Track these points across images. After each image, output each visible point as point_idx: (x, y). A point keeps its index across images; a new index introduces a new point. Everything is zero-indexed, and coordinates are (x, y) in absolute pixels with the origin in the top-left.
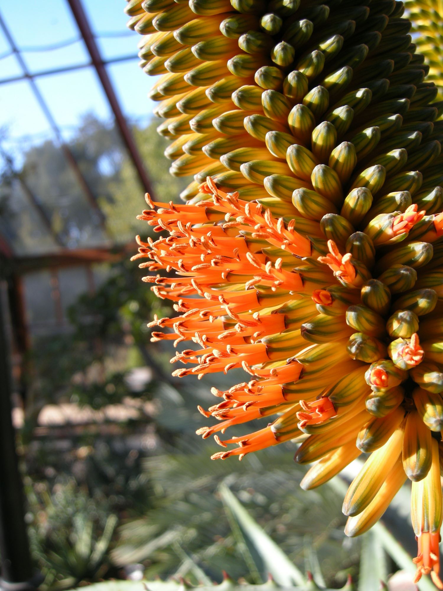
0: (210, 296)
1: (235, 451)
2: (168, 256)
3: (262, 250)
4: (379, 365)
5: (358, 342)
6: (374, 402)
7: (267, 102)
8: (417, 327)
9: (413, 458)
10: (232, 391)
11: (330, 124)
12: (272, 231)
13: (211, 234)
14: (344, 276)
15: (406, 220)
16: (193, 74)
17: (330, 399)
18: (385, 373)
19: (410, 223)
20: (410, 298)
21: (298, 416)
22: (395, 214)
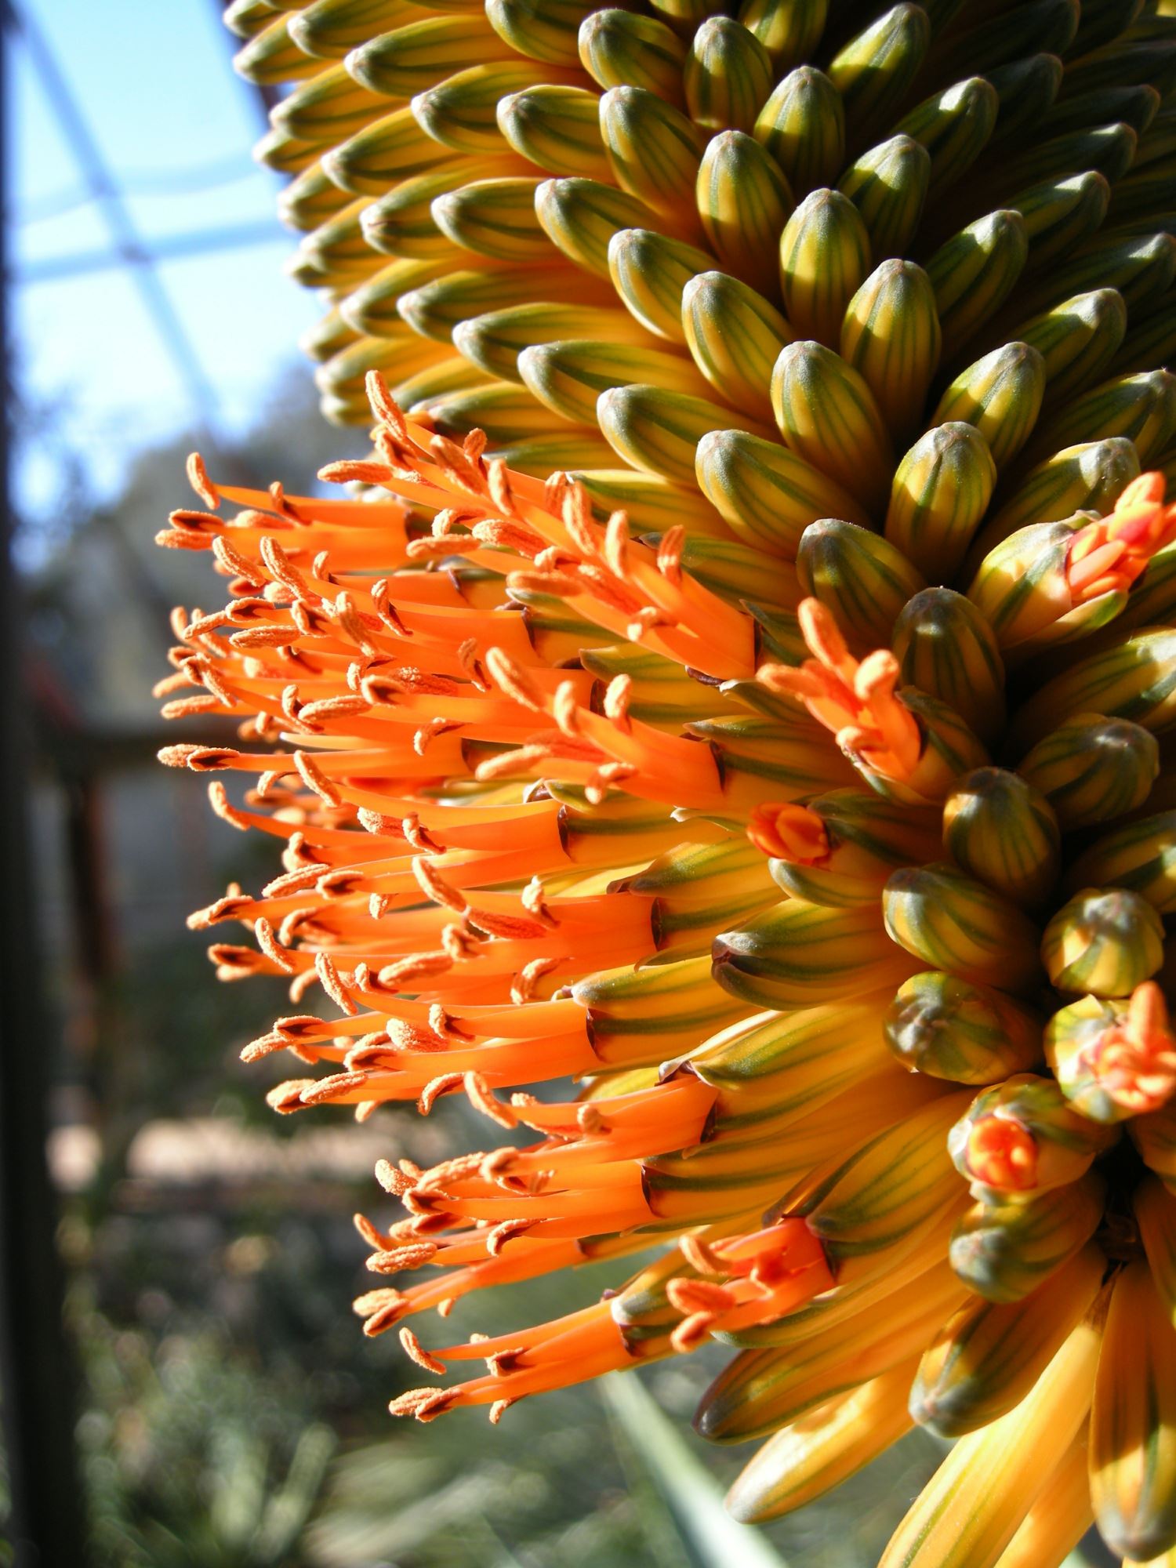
0: (375, 819)
1: (474, 1389)
2: (266, 676)
3: (580, 656)
4: (1005, 1100)
5: (923, 1012)
6: (981, 1246)
7: (618, 129)
8: (1155, 956)
9: (1131, 1468)
10: (428, 1184)
11: (840, 197)
12: (599, 573)
13: (383, 589)
14: (869, 749)
15: (1119, 537)
16: (374, 50)
17: (812, 1227)
18: (1026, 1139)
19: (1133, 551)
20: (1129, 844)
21: (673, 1298)
22: (1078, 520)
